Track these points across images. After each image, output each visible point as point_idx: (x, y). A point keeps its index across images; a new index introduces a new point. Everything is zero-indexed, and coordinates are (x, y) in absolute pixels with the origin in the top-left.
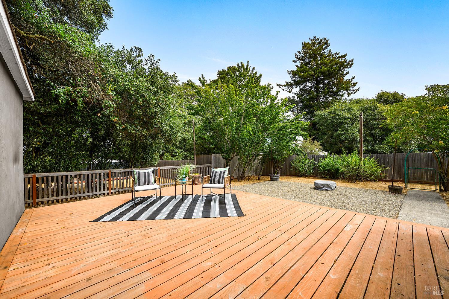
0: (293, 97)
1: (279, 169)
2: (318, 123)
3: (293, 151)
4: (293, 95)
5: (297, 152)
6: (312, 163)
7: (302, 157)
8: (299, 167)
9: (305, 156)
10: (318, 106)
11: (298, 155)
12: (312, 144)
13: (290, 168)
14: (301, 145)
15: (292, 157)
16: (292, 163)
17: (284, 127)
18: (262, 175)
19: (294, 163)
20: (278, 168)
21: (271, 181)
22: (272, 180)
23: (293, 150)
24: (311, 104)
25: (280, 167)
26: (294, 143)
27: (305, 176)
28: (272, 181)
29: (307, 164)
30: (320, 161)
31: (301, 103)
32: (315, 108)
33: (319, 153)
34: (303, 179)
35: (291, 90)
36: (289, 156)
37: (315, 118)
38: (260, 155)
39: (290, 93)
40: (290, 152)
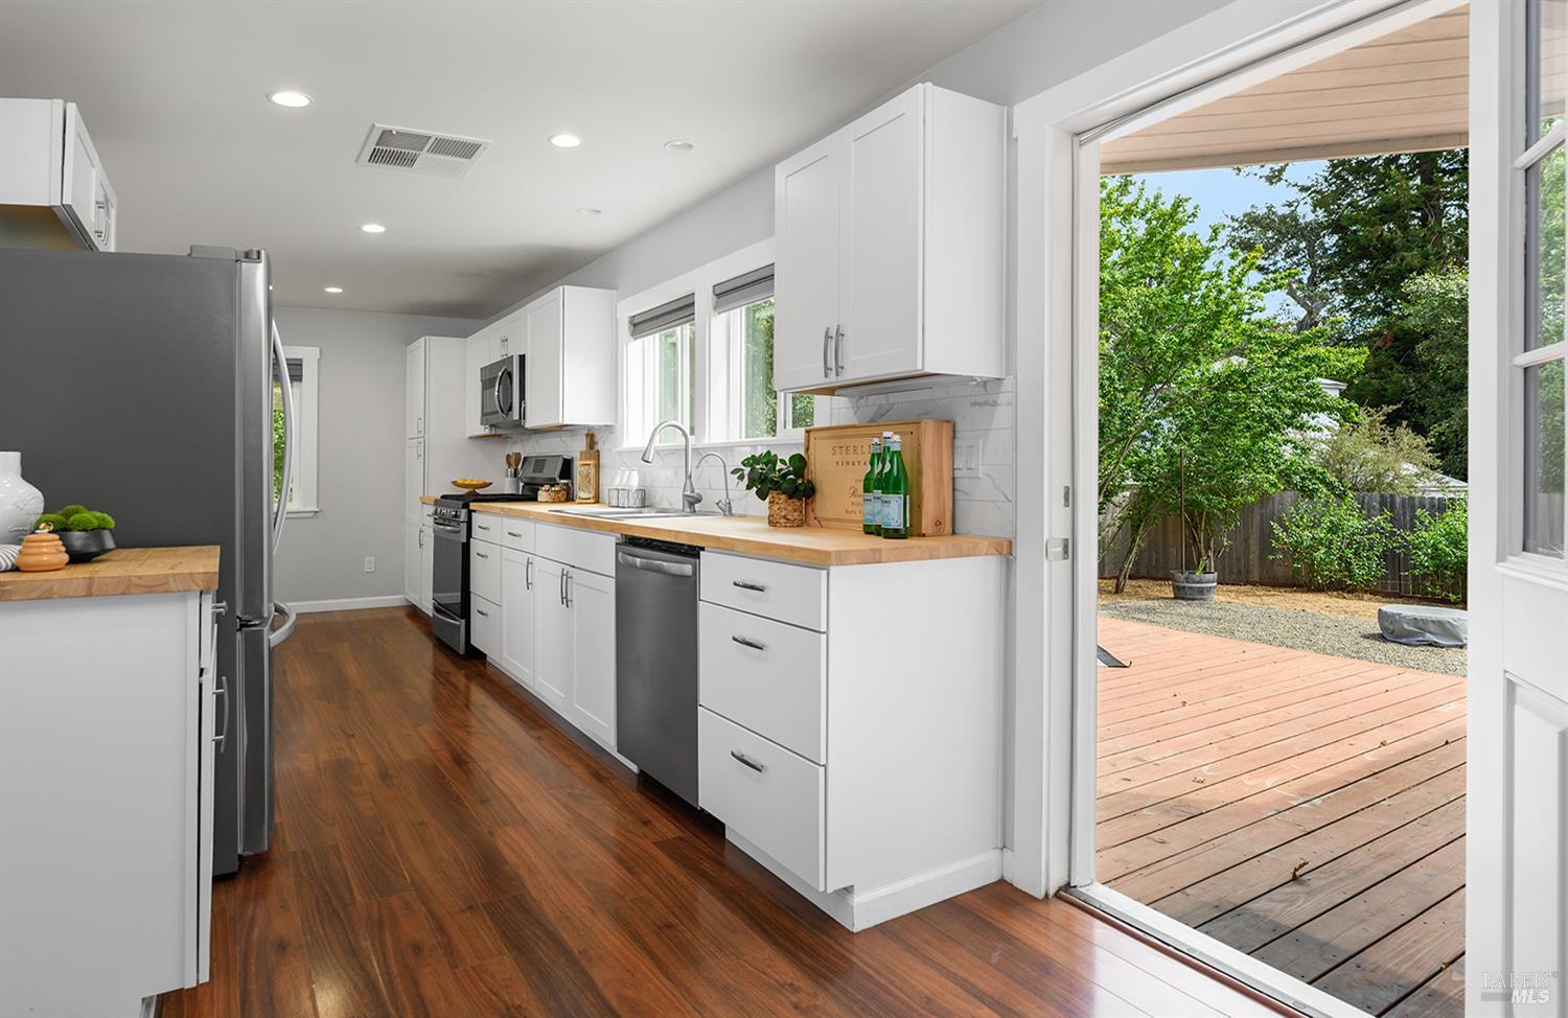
0: (1290, 205)
1: (1211, 554)
2: (1426, 336)
3: (1285, 476)
4: (1294, 194)
5: (1303, 479)
6: (1377, 531)
7: (1326, 504)
8: (1312, 548)
9: (1341, 497)
10: (1429, 246)
11: (1309, 494)
12: (1383, 442)
13: (1266, 548)
14: (1323, 446)
15: (1277, 499)
16: (1275, 525)
17: (1243, 376)
18: (1130, 578)
19: (1286, 529)
20: (1208, 548)
21: (1176, 598)
22: (1180, 594)
23: (1282, 471)
24: (1392, 240)
25: (1219, 545)
26: (1286, 442)
27: (1343, 590)
28: (1183, 599)
29: (1353, 534)
30: (1421, 523)
31: (1332, 233)
32: (1412, 257)
33: (1420, 485)
34: (1328, 599)
35: (1282, 170)
36: (1265, 498)
37: (1406, 312)
38: (1124, 488)
39: (1272, 183)
40: (1267, 479)
